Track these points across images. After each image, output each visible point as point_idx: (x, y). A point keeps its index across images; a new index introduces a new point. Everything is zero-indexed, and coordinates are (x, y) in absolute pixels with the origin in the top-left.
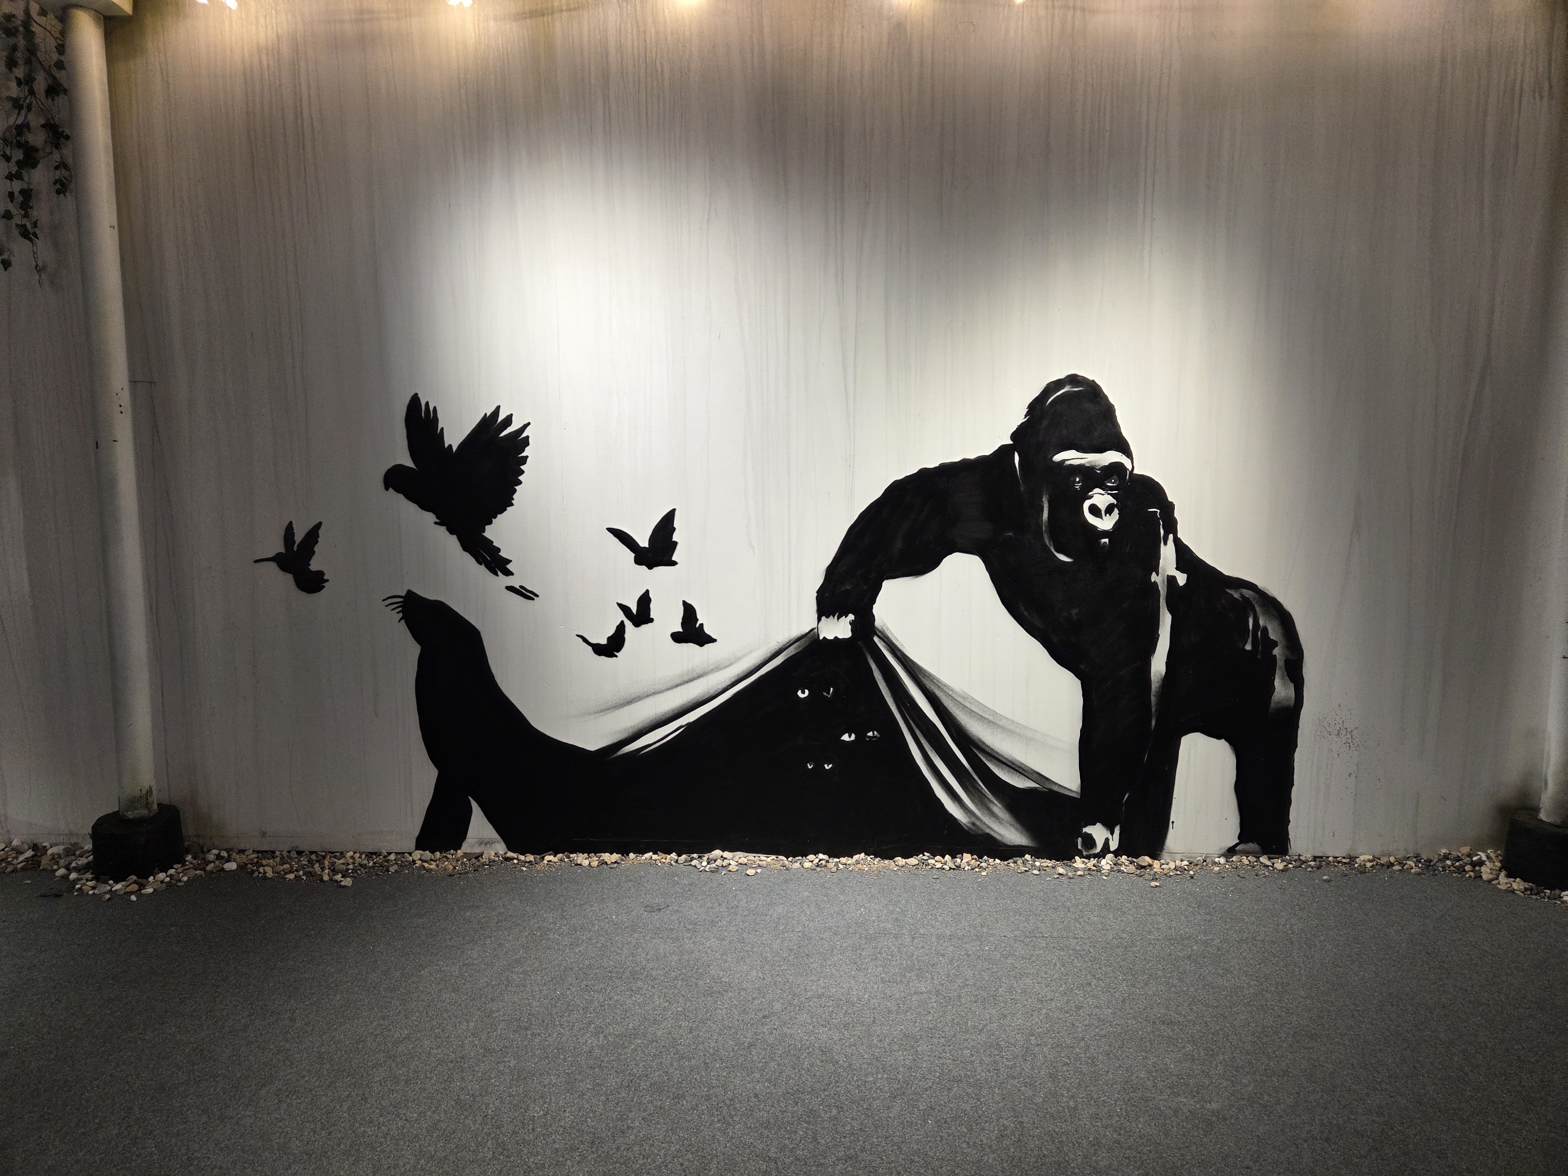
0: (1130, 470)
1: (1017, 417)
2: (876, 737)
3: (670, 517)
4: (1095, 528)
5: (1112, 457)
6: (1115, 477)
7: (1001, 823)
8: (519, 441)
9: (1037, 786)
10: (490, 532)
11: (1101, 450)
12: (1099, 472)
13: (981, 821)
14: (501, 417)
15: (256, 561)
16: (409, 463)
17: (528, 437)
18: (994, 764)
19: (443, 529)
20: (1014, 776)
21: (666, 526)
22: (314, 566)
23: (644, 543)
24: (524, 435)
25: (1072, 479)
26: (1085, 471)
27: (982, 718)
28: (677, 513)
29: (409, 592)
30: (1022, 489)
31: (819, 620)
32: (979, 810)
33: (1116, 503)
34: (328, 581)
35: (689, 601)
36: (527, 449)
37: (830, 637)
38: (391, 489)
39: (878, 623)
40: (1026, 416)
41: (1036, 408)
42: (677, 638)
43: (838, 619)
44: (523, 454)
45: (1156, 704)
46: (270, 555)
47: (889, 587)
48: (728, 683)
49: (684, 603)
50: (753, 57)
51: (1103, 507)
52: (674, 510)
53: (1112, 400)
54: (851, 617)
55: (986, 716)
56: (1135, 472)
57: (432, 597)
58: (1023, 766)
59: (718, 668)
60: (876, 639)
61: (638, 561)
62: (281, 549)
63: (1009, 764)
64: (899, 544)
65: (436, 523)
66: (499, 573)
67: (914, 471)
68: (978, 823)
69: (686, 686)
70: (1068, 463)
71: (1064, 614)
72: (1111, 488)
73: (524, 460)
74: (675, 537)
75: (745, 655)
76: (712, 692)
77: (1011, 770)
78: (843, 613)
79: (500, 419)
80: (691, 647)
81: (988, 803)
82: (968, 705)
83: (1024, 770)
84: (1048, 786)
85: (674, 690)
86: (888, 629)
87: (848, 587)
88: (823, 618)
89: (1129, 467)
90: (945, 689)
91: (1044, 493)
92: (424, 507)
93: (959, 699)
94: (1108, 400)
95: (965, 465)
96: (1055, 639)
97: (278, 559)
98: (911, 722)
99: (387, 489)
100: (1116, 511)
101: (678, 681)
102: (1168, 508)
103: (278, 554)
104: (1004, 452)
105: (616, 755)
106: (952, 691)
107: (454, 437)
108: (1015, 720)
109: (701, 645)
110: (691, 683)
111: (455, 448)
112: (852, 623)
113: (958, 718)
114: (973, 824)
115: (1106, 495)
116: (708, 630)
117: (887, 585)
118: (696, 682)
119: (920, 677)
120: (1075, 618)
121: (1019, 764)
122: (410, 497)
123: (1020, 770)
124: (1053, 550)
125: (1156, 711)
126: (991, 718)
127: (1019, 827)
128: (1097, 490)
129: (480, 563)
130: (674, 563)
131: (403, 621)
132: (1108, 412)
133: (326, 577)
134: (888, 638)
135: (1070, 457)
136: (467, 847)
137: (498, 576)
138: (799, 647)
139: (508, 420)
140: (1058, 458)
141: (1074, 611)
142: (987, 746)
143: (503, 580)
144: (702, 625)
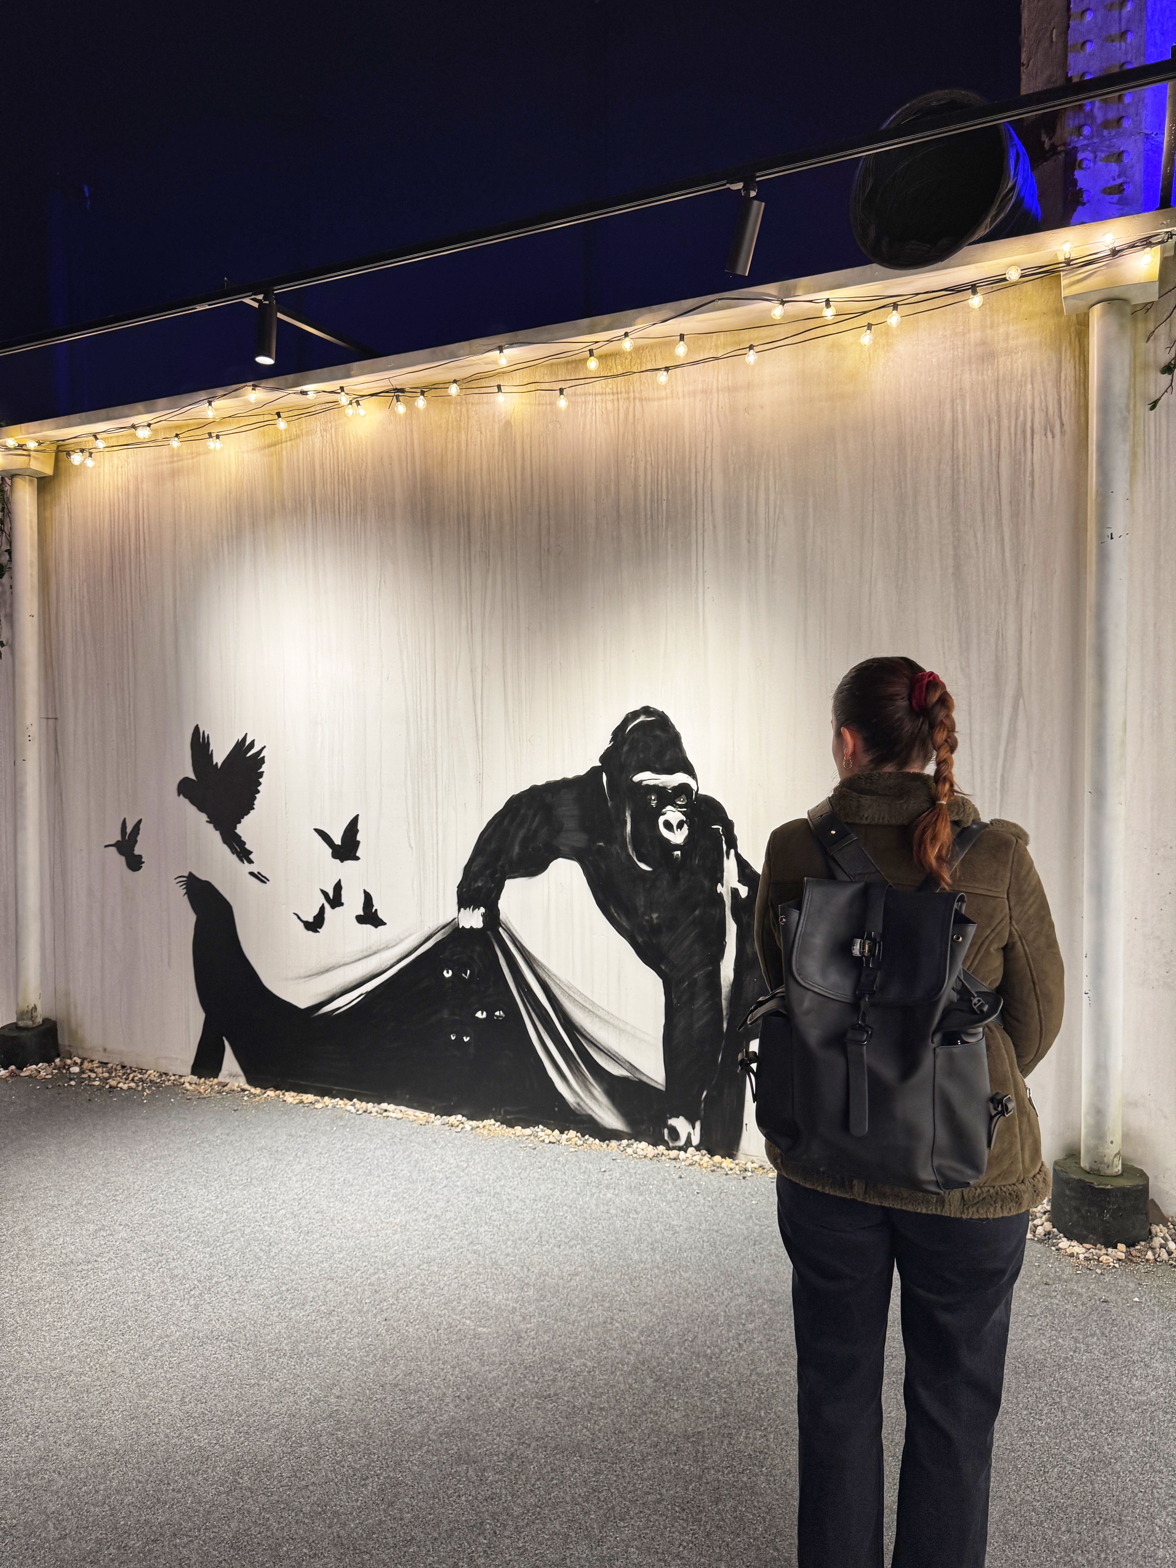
0: (696, 790)
1: (604, 743)
2: (502, 1017)
3: (354, 822)
4: (668, 841)
5: (680, 778)
6: (684, 796)
7: (600, 1106)
8: (257, 760)
9: (629, 1075)
10: (240, 829)
11: (671, 772)
12: (670, 791)
13: (584, 1102)
14: (248, 742)
15: (106, 846)
16: (192, 776)
17: (264, 757)
18: (594, 1050)
19: (211, 826)
20: (610, 1063)
21: (352, 828)
22: (137, 852)
23: (338, 841)
24: (262, 756)
25: (649, 797)
26: (659, 791)
27: (583, 1007)
28: (360, 818)
29: (190, 874)
30: (609, 804)
31: (459, 911)
32: (583, 1091)
33: (685, 819)
34: (144, 862)
35: (368, 890)
36: (263, 766)
37: (467, 927)
38: (181, 796)
39: (502, 917)
40: (610, 742)
41: (618, 734)
42: (360, 920)
43: (473, 911)
44: (261, 770)
45: (727, 1008)
46: (113, 842)
47: (511, 885)
48: (395, 960)
49: (365, 891)
50: (407, 463)
51: (675, 824)
52: (358, 815)
53: (678, 728)
54: (482, 910)
55: (587, 1005)
56: (699, 792)
57: (203, 878)
58: (617, 1055)
59: (387, 948)
60: (501, 930)
61: (335, 856)
62: (119, 838)
63: (606, 1051)
64: (517, 849)
65: (207, 821)
66: (245, 861)
67: (526, 787)
68: (582, 1104)
69: (365, 960)
70: (644, 783)
71: (647, 918)
72: (681, 806)
73: (261, 775)
74: (359, 838)
75: (406, 938)
76: (383, 967)
77: (608, 1057)
78: (477, 907)
79: (247, 743)
80: (369, 927)
81: (589, 1085)
82: (572, 994)
83: (618, 1058)
84: (638, 1075)
85: (358, 963)
86: (510, 922)
87: (480, 884)
88: (462, 909)
89: (694, 787)
90: (554, 978)
91: (627, 809)
92: (201, 809)
93: (565, 988)
94: (675, 729)
95: (565, 784)
96: (640, 940)
97: (117, 845)
98: (528, 1006)
99: (179, 795)
100: (686, 827)
101: (360, 956)
102: (729, 826)
103: (118, 842)
104: (594, 773)
105: (317, 1014)
106: (559, 980)
107: (219, 756)
108: (610, 1011)
109: (376, 927)
110: (369, 958)
111: (219, 765)
112: (483, 915)
113: (564, 1004)
114: (578, 1104)
115: (677, 812)
116: (381, 915)
117: (509, 884)
118: (372, 957)
119: (535, 966)
120: (655, 921)
121: (614, 1053)
122: (193, 802)
123: (615, 1058)
124: (636, 860)
125: (727, 1014)
126: (590, 1007)
127: (615, 1111)
128: (669, 808)
129: (233, 853)
130: (358, 859)
131: (186, 896)
132: (675, 739)
133: (143, 860)
134: (510, 930)
135: (646, 777)
136: (222, 1078)
137: (244, 863)
138: (444, 933)
139: (252, 744)
140: (637, 778)
141: (655, 916)
142: (588, 1033)
143: (247, 867)
144: (376, 910)
